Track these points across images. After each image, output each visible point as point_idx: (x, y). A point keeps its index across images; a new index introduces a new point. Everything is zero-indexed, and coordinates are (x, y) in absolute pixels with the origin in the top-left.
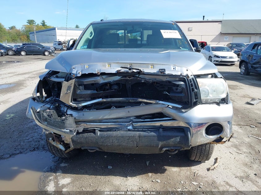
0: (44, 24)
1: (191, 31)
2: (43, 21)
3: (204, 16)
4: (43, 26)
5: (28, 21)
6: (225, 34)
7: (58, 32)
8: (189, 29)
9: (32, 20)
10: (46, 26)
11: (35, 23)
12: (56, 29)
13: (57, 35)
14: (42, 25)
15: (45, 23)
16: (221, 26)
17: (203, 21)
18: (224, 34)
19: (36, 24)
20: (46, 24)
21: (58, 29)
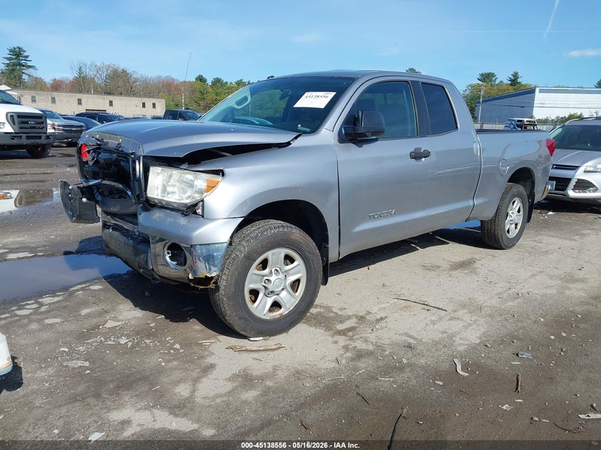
0: (514, 81)
2: (516, 75)
4: (511, 85)
5: (482, 75)
7: (539, 96)
9: (491, 73)
10: (518, 86)
11: (496, 79)
12: (537, 90)
13: (535, 105)
14: (510, 82)
15: (517, 78)
19: (497, 82)
20: (519, 80)
21: (541, 91)
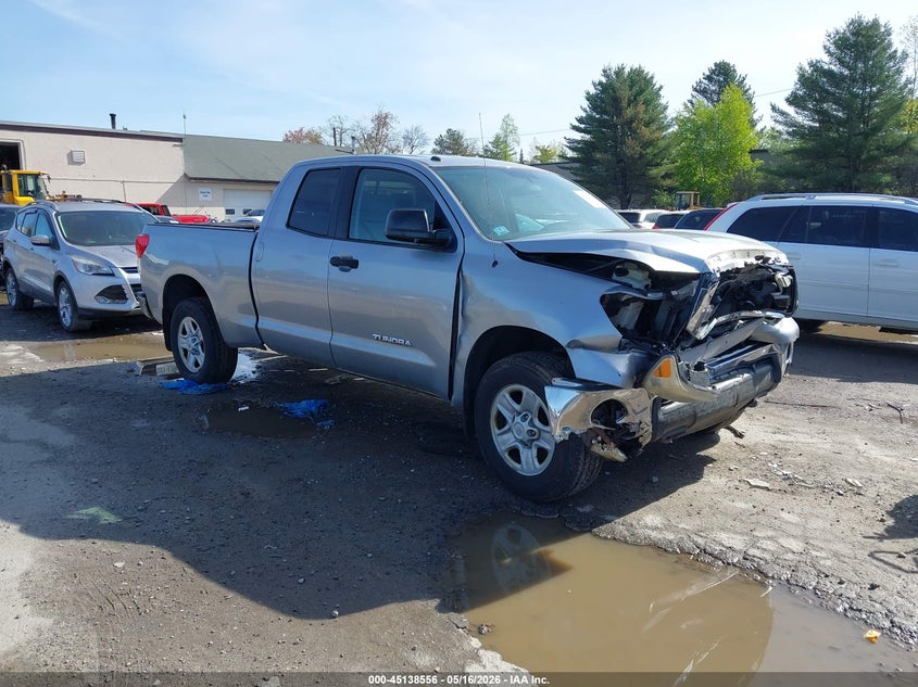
1: (80, 163)
3: (113, 116)
6: (200, 179)
8: (70, 155)
16: (181, 153)
17: (113, 131)
18: (195, 179)
